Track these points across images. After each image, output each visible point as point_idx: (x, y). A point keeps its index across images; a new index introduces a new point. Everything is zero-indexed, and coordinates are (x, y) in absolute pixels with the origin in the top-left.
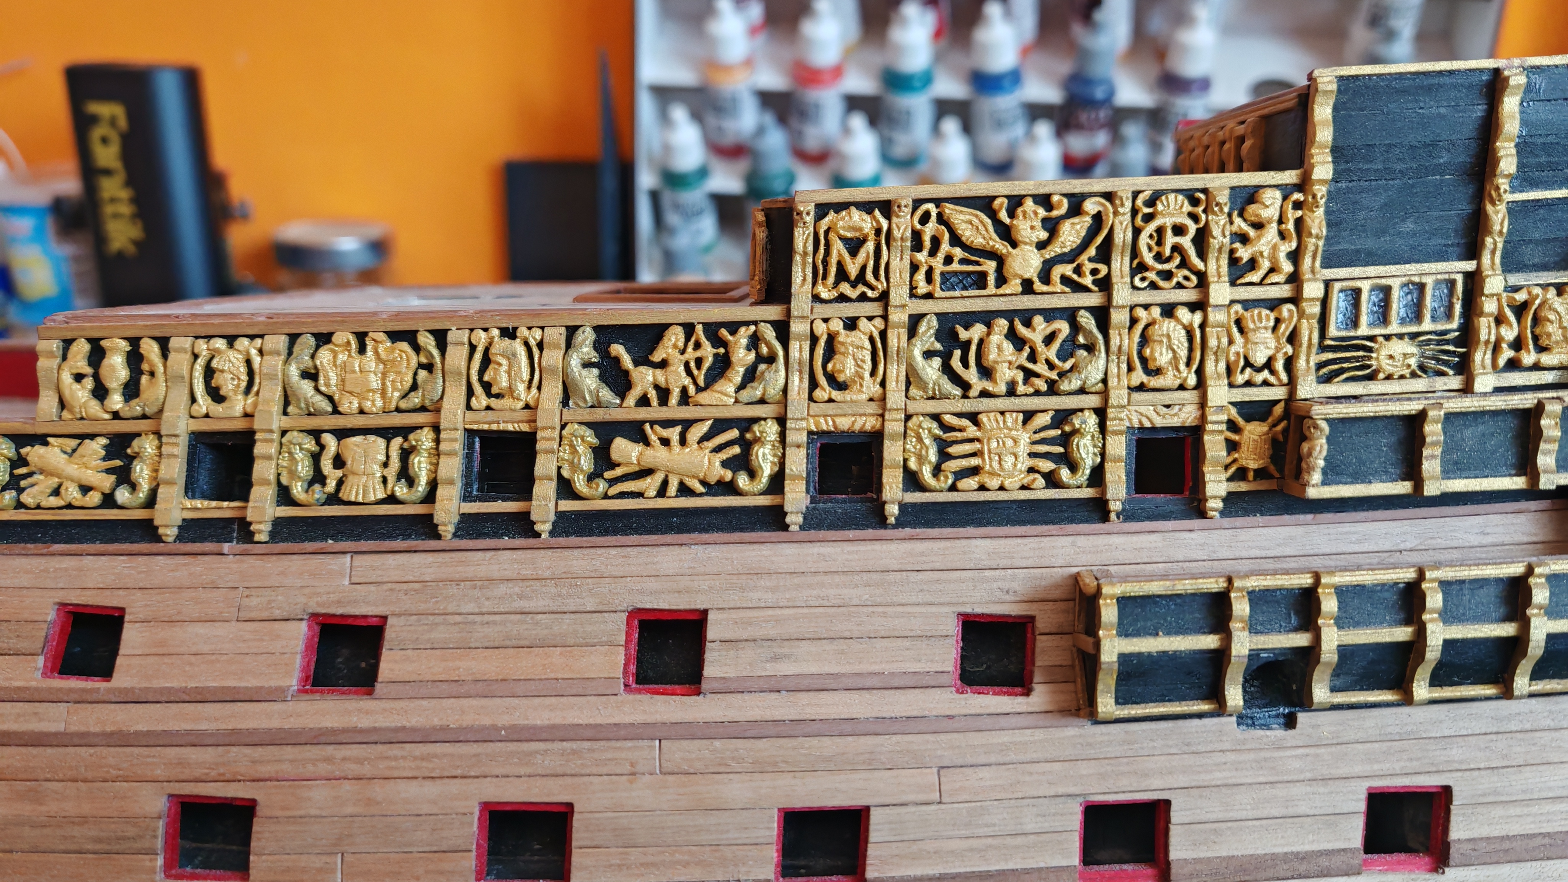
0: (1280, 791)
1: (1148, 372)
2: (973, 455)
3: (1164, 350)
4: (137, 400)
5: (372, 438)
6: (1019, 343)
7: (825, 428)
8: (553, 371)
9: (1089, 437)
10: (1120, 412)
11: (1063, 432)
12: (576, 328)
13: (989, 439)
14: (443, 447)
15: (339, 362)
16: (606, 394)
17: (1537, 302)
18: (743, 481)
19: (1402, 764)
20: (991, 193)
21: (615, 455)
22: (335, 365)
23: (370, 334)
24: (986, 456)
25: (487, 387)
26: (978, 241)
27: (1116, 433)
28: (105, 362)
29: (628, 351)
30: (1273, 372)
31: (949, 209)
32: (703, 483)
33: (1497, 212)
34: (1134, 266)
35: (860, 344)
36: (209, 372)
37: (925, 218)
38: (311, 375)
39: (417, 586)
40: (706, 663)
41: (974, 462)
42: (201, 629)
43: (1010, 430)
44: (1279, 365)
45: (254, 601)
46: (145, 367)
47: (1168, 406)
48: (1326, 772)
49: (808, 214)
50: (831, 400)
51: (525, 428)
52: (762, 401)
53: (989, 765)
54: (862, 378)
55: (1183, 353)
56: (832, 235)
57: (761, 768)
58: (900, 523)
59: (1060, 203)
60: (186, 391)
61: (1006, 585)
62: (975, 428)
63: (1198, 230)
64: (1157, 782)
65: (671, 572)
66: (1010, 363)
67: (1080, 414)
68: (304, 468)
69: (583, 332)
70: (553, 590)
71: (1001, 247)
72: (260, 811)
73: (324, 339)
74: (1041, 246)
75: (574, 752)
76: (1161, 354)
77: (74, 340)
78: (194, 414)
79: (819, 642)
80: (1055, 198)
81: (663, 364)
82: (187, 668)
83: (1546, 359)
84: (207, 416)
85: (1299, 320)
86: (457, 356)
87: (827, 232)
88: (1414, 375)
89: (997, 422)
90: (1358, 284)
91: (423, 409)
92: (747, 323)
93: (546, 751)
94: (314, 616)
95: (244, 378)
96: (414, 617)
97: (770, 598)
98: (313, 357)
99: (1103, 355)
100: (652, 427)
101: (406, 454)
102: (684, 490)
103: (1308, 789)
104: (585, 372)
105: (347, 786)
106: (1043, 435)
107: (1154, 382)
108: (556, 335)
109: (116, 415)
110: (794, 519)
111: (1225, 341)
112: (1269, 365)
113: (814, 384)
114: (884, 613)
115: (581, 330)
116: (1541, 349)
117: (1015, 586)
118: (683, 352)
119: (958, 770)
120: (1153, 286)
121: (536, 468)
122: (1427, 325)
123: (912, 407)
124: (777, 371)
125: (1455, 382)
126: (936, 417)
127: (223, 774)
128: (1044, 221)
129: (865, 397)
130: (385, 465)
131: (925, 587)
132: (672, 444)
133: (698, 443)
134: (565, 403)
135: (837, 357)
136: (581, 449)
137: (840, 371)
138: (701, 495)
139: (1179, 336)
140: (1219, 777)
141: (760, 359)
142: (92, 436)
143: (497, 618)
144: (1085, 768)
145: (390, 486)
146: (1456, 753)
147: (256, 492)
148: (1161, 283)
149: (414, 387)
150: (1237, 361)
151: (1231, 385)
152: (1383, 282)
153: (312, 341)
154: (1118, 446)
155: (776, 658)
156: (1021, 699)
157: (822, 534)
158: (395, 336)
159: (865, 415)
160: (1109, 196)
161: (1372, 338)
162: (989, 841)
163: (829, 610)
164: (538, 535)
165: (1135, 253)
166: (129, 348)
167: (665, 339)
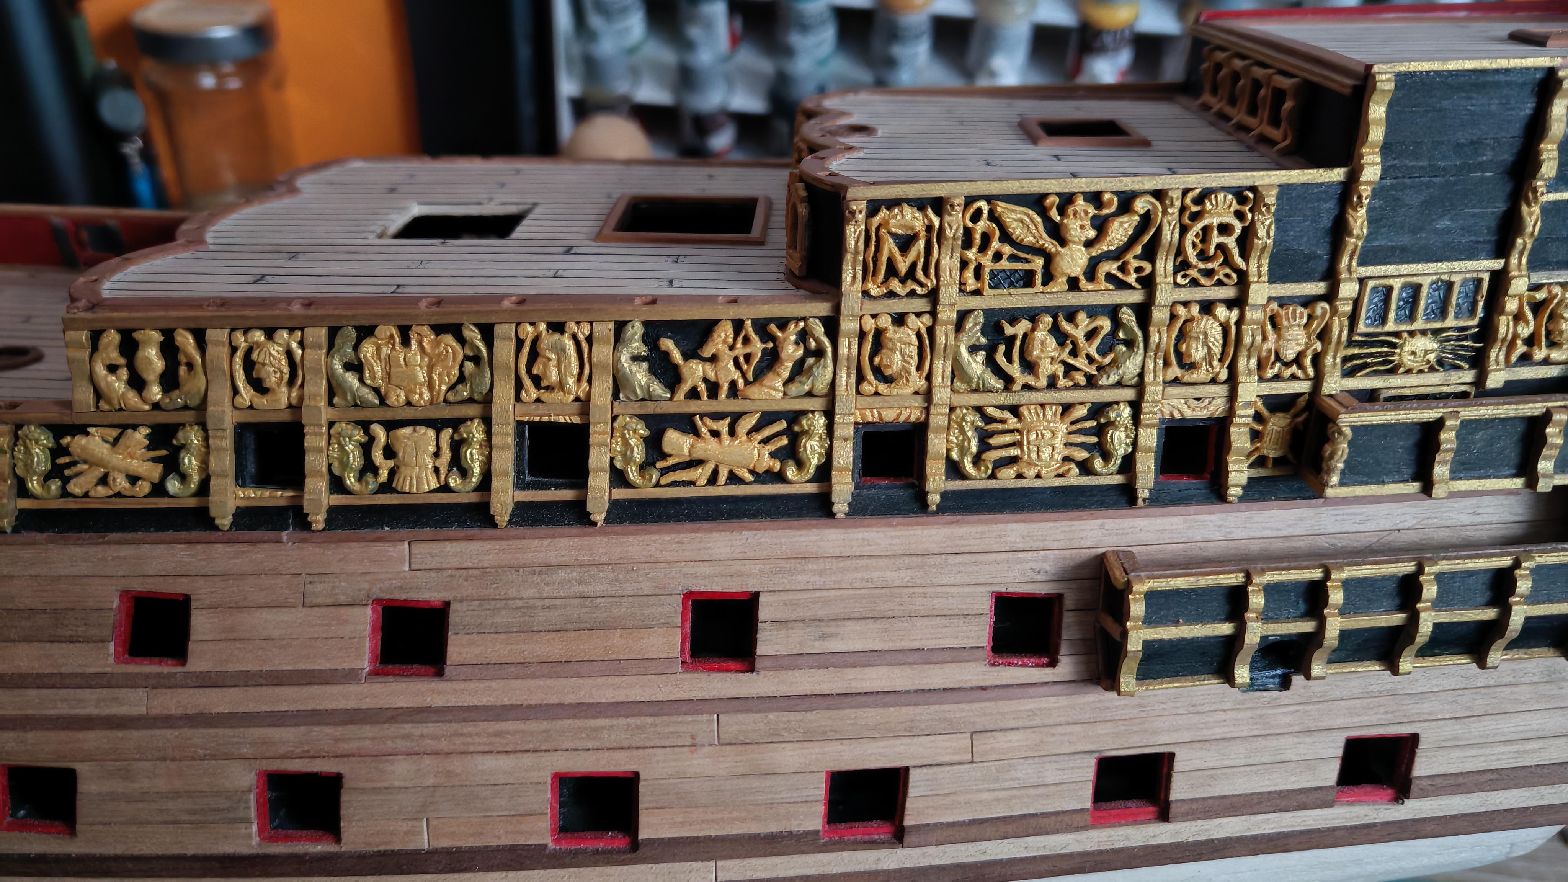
0: (1272, 743)
1: (1182, 365)
2: (1013, 445)
3: (1200, 347)
4: (177, 392)
5: (422, 430)
6: (1061, 337)
7: (870, 419)
8: (604, 367)
9: (1122, 429)
10: (1154, 407)
11: (1099, 424)
12: (625, 323)
13: (1028, 432)
14: (495, 440)
15: (382, 356)
16: (657, 389)
17: (1555, 301)
18: (791, 472)
19: (1378, 716)
20: (1043, 190)
21: (667, 448)
22: (380, 359)
23: (414, 328)
24: (1025, 448)
25: (537, 381)
26: (1029, 240)
27: (1148, 426)
28: (140, 354)
29: (677, 345)
30: (1301, 366)
31: (1001, 207)
32: (752, 472)
33: (1531, 214)
34: (1177, 263)
35: (905, 339)
36: (249, 365)
37: (976, 216)
38: (356, 367)
39: (476, 572)
40: (758, 643)
41: (1014, 452)
42: (266, 615)
43: (1049, 422)
44: (1308, 362)
45: (318, 588)
46: (182, 359)
47: (1198, 399)
48: (1312, 725)
49: (860, 212)
50: (877, 394)
51: (576, 420)
52: (810, 394)
53: (1018, 729)
54: (909, 374)
55: (1217, 350)
56: (883, 231)
57: (810, 737)
58: (942, 509)
59: (1110, 202)
60: (229, 384)
61: (1037, 566)
62: (1015, 420)
63: (1243, 228)
64: (1163, 739)
65: (723, 557)
66: (1052, 358)
67: (1116, 406)
68: (355, 459)
69: (633, 327)
70: (611, 575)
71: (1050, 245)
72: (347, 783)
73: (366, 332)
74: (1089, 244)
75: (638, 727)
76: (1197, 350)
77: (104, 331)
78: (237, 404)
79: (864, 622)
80: (1107, 196)
81: (714, 359)
82: (260, 653)
83: (1555, 355)
84: (251, 407)
85: (1331, 318)
86: (504, 350)
87: (878, 229)
88: (1432, 369)
89: (1038, 415)
90: (1391, 282)
91: (470, 400)
92: (797, 320)
93: (612, 727)
94: (378, 601)
95: (286, 370)
96: (477, 603)
97: (817, 581)
98: (356, 348)
99: (1141, 351)
100: (701, 419)
101: (457, 446)
102: (733, 478)
103: (1295, 739)
104: (634, 368)
105: (427, 761)
106: (1079, 426)
107: (1188, 377)
108: (604, 329)
109: (156, 406)
110: (840, 507)
111: (1259, 338)
112: (1298, 360)
113: (861, 378)
114: (924, 593)
115: (629, 326)
116: (1552, 344)
117: (1047, 567)
118: (732, 348)
119: (989, 734)
120: (1195, 283)
121: (590, 461)
122: (1451, 321)
123: (957, 400)
124: (825, 367)
125: (1468, 376)
126: (979, 410)
127: (308, 751)
128: (1094, 217)
129: (910, 390)
130: (437, 455)
131: (962, 569)
132: (722, 436)
133: (748, 434)
134: (615, 396)
135: (884, 351)
136: (633, 442)
137: (889, 367)
138: (750, 483)
139: (1216, 332)
140: (1218, 732)
141: (808, 353)
142: (135, 427)
143: (558, 602)
144: (1101, 729)
145: (443, 477)
146: (1426, 707)
147: (310, 483)
148: (1203, 281)
149: (462, 379)
150: (1268, 358)
151: (1261, 379)
152: (1415, 279)
153: (353, 334)
154: (1149, 438)
155: (823, 637)
156: (1048, 670)
157: (867, 520)
158: (439, 329)
159: (910, 407)
160: (1159, 195)
161: (1397, 334)
162: (1014, 792)
163: (873, 591)
164: (594, 524)
165: (1180, 251)
166: (162, 339)
167: (715, 335)
